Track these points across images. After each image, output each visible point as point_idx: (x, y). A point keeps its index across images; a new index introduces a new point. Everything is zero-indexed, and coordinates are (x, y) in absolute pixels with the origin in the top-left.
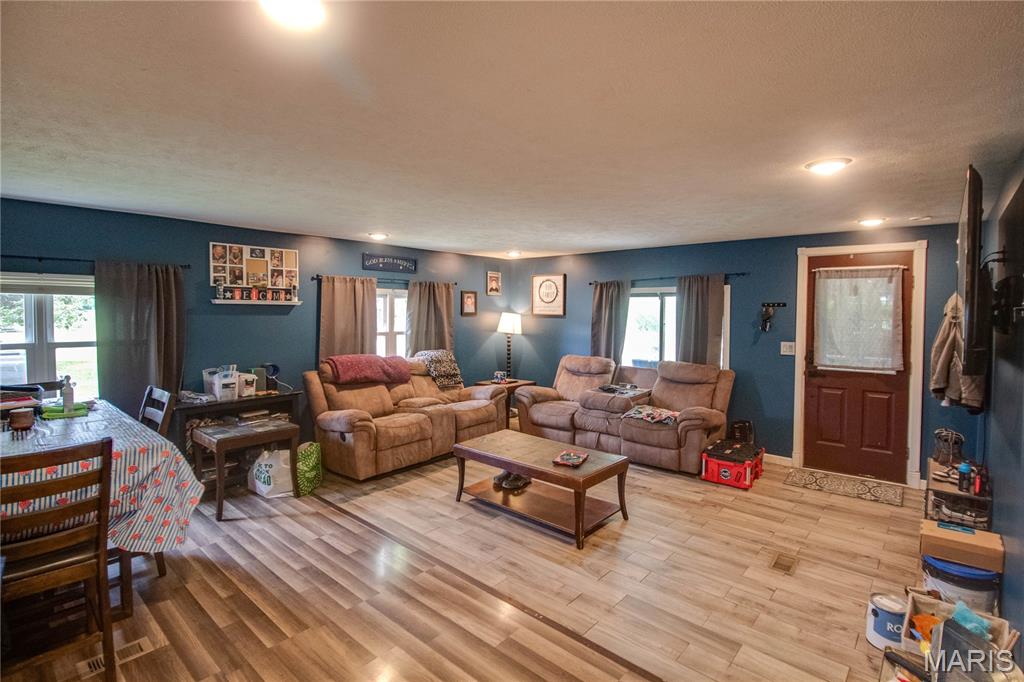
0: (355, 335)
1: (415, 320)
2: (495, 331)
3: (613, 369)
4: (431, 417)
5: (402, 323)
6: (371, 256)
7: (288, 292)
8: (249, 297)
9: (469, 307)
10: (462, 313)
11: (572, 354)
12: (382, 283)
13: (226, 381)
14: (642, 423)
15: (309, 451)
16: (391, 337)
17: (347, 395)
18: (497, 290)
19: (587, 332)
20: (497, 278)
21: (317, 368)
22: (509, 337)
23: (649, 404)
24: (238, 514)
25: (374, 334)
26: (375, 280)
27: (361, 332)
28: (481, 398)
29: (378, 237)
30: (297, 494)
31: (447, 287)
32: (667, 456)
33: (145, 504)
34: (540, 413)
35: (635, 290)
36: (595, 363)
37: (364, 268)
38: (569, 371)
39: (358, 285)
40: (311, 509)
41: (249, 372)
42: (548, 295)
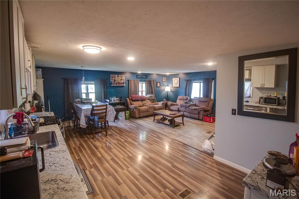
0: (135, 91)
1: (147, 88)
2: (164, 90)
3: (189, 99)
4: (149, 107)
5: (144, 89)
6: (138, 75)
7: (123, 83)
8: (117, 84)
9: (158, 85)
10: (157, 87)
11: (180, 95)
12: (141, 81)
13: (114, 99)
14: (192, 110)
15: (128, 112)
16: (142, 92)
17: (134, 103)
18: (165, 81)
19: (184, 91)
20: (165, 79)
21: (128, 97)
22: (167, 92)
23: (195, 106)
24: (117, 121)
25: (139, 91)
26: (139, 80)
27: (136, 91)
28: (160, 104)
29: (139, 72)
30: (126, 119)
31: (154, 81)
32: (196, 116)
33: (109, 114)
34: (172, 108)
35: (194, 81)
36: (185, 97)
37: (137, 78)
38: (179, 99)
39: (136, 81)
40: (128, 121)
41: (117, 98)
42: (176, 82)
